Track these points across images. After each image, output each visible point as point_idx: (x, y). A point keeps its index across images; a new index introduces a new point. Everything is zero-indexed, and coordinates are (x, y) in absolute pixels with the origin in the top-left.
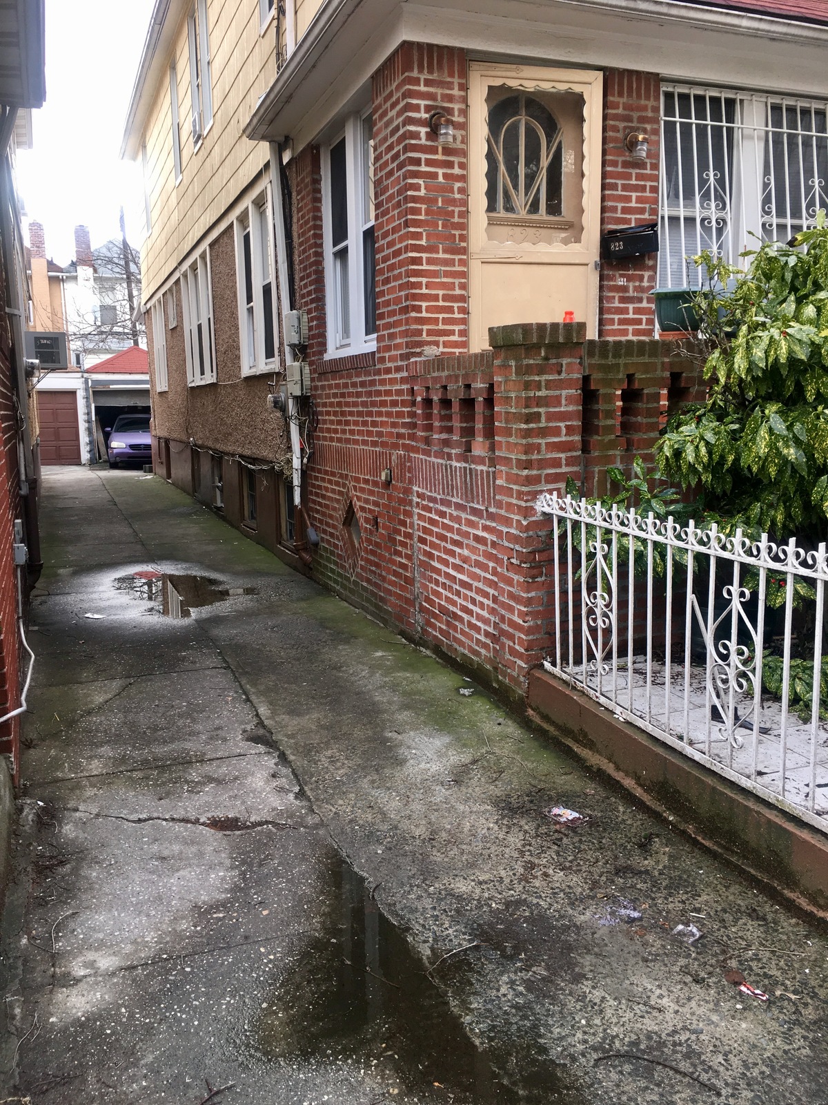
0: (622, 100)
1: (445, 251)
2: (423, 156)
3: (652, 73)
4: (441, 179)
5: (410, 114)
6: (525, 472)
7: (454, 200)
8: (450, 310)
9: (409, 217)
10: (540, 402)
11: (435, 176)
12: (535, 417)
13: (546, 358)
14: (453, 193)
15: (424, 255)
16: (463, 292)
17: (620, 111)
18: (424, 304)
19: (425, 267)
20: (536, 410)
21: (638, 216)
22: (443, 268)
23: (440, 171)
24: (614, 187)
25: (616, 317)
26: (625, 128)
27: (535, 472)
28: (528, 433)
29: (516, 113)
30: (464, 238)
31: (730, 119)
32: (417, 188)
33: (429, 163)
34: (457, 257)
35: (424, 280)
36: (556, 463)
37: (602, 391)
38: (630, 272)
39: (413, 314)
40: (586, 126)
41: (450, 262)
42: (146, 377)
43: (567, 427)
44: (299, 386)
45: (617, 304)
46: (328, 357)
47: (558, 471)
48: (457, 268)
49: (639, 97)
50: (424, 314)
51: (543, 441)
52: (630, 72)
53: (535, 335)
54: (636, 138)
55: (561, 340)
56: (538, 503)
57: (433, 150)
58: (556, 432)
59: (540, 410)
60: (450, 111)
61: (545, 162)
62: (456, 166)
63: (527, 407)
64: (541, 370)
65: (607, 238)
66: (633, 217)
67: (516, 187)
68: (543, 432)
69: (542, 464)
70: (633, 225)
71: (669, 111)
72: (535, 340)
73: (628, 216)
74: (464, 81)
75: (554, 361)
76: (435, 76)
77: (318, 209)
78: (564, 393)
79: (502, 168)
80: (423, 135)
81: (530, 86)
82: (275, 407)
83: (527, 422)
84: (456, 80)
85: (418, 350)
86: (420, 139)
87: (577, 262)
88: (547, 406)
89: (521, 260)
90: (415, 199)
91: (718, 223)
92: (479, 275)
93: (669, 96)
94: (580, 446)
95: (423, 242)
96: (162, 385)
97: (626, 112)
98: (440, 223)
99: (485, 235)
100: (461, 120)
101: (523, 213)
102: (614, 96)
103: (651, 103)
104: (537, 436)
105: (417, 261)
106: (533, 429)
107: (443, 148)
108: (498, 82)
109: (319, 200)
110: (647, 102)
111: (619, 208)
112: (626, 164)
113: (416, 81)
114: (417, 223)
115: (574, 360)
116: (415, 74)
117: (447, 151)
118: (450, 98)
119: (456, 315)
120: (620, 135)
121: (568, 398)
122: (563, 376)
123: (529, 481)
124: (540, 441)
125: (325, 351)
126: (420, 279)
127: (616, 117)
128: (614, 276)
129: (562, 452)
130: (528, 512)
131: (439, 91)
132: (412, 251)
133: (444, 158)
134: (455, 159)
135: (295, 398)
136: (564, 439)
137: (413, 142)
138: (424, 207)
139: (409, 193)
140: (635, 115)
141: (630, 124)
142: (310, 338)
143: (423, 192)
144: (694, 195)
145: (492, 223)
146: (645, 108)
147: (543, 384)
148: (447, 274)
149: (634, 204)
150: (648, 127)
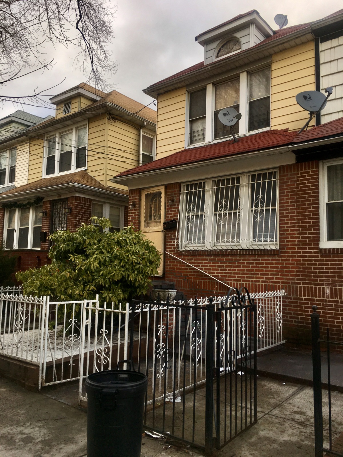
0: (170, 191)
2: (131, 212)
3: (177, 182)
4: (134, 216)
14: (136, 218)
17: (170, 193)
25: (169, 244)
29: (156, 197)
30: (138, 228)
38: (172, 232)
45: (169, 241)
52: (172, 183)
54: (174, 199)
62: (137, 213)
74: (138, 195)
76: (134, 195)
79: (153, 210)
81: (152, 192)
89: (149, 231)
91: (192, 217)
99: (144, 227)
100: (138, 203)
101: (156, 220)
108: (147, 193)
113: (131, 197)
120: (170, 199)
128: (168, 233)
131: (134, 198)
133: (134, 211)
141: (172, 196)
143: (130, 219)
149: (173, 215)
150: (176, 195)
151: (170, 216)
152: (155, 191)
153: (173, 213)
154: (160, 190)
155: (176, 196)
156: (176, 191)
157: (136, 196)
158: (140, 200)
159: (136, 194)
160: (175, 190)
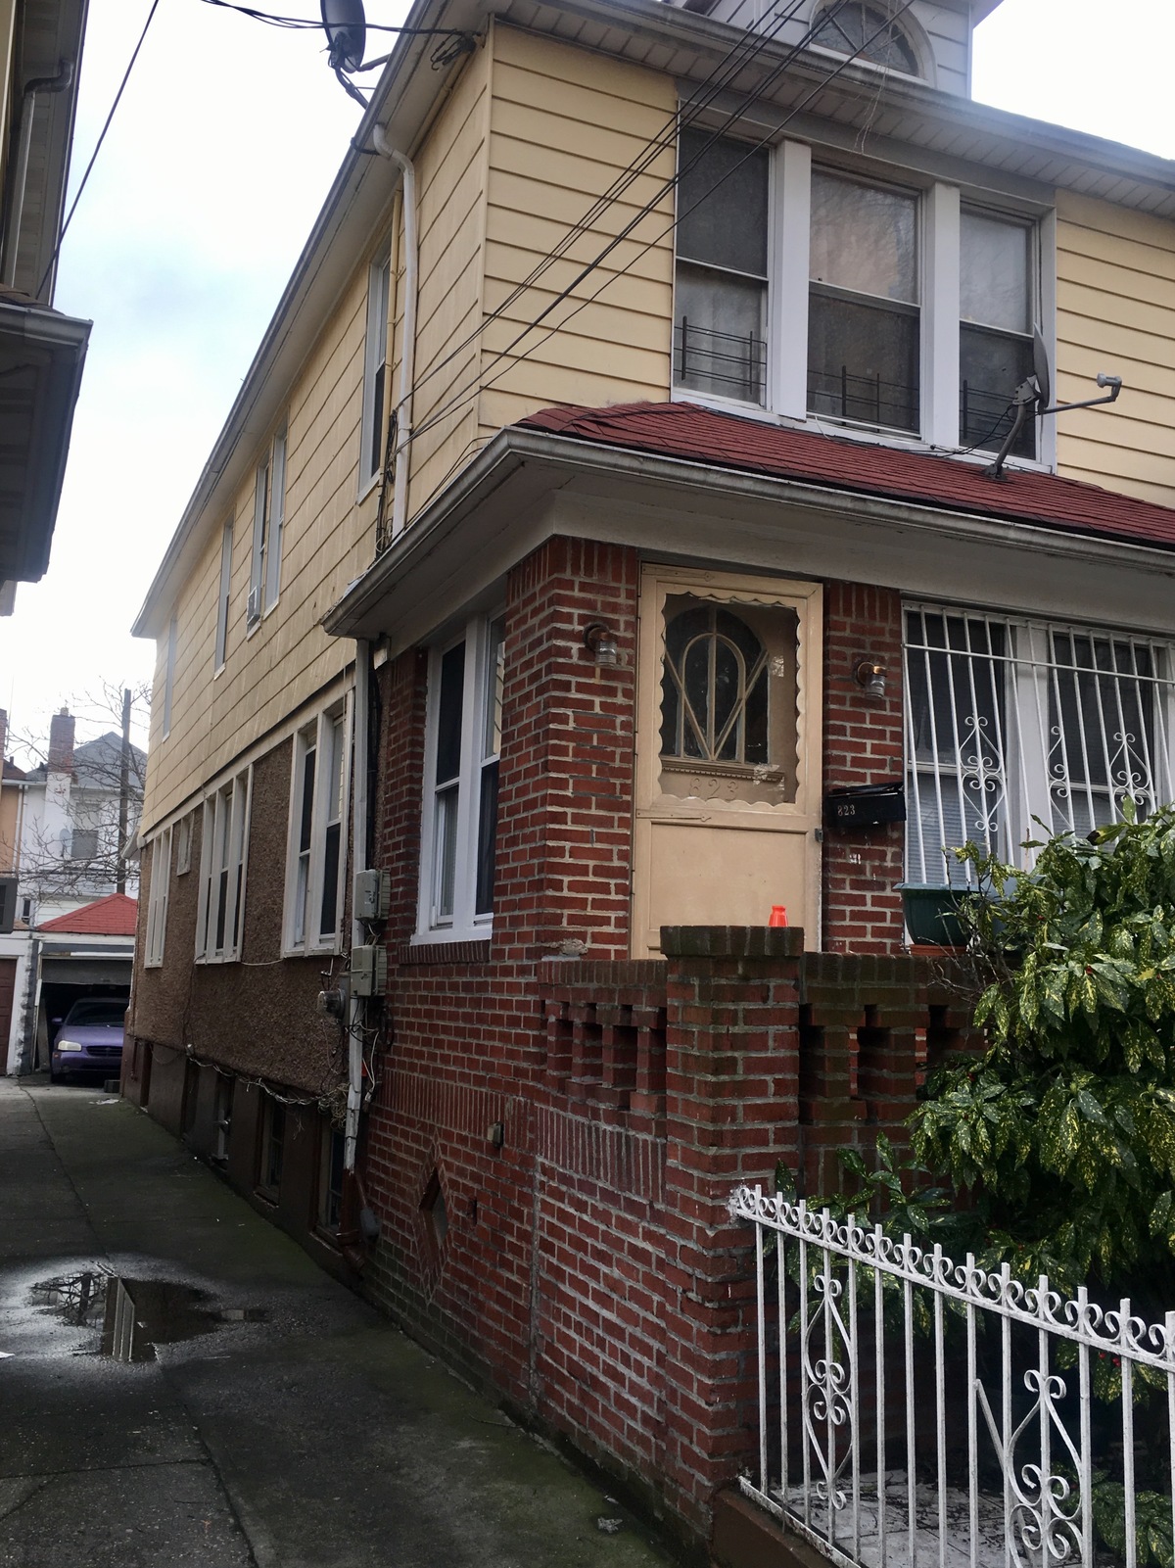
0: (848, 620)
1: (598, 807)
2: (574, 679)
3: (890, 589)
4: (597, 709)
5: (559, 625)
6: (713, 1151)
7: (616, 737)
8: (604, 888)
9: (550, 758)
10: (736, 1042)
11: (590, 705)
12: (729, 1065)
13: (746, 978)
14: (614, 728)
15: (569, 811)
16: (624, 864)
17: (847, 633)
18: (566, 879)
19: (569, 827)
20: (729, 1054)
21: (875, 771)
22: (595, 830)
23: (597, 700)
24: (842, 731)
25: (848, 909)
26: (854, 656)
27: (727, 1151)
28: (717, 1090)
29: (705, 628)
30: (628, 789)
31: (999, 649)
32: (564, 719)
33: (581, 687)
34: (616, 815)
35: (568, 845)
36: (760, 1138)
37: (828, 1029)
38: (867, 847)
39: (550, 893)
40: (800, 651)
41: (607, 822)
42: (131, 941)
43: (776, 1082)
44: (368, 982)
45: (848, 891)
46: (416, 940)
47: (763, 1150)
48: (616, 830)
49: (873, 617)
50: (566, 893)
51: (739, 1103)
52: (861, 586)
53: (728, 943)
54: (871, 669)
55: (767, 952)
56: (733, 1202)
57: (589, 672)
58: (760, 1089)
59: (736, 1054)
60: (614, 624)
61: (744, 693)
62: (620, 694)
63: (716, 1049)
64: (738, 995)
65: (832, 799)
66: (869, 772)
67: (703, 723)
68: (741, 1089)
69: (740, 1138)
70: (868, 783)
71: (915, 637)
72: (729, 951)
73: (862, 771)
74: (634, 587)
75: (756, 982)
76: (594, 579)
77: (420, 732)
78: (772, 1029)
79: (684, 697)
80: (575, 652)
81: (724, 597)
82: (329, 1010)
83: (715, 1073)
84: (623, 586)
85: (554, 945)
86: (571, 657)
87: (789, 829)
88: (746, 1048)
89: (708, 823)
90: (559, 734)
91: (989, 786)
92: (648, 840)
93: (913, 618)
94: (796, 1113)
95: (569, 793)
96: (153, 958)
97: (856, 636)
98: (594, 767)
99: (658, 787)
100: (629, 635)
101: (712, 758)
102: (837, 613)
103: (888, 626)
104: (731, 1094)
105: (560, 818)
106: (724, 1083)
107: (603, 671)
108: (680, 591)
109: (422, 720)
110: (884, 624)
111: (849, 759)
112: (856, 702)
113: (570, 585)
114: (560, 767)
115: (786, 982)
116: (567, 575)
117: (607, 673)
118: (614, 608)
119: (613, 897)
120: (848, 664)
121: (778, 1038)
122: (771, 1004)
123: (718, 1164)
124: (735, 1102)
125: (414, 931)
126: (561, 843)
127: (841, 641)
128: (844, 850)
129: (770, 1121)
130: (717, 1214)
131: (599, 598)
132: (551, 804)
133: (603, 683)
134: (619, 685)
135: (361, 999)
136: (771, 1100)
137: (561, 660)
138: (571, 745)
139: (551, 726)
140: (868, 639)
141: (862, 651)
142: (392, 910)
143: (571, 726)
144: (953, 746)
145: (667, 768)
146: (881, 632)
147: (741, 1015)
148: (601, 838)
149: (867, 755)
151: (849, 755)
153: (869, 743)
154: (788, 603)
157: (615, 592)
159: (616, 579)
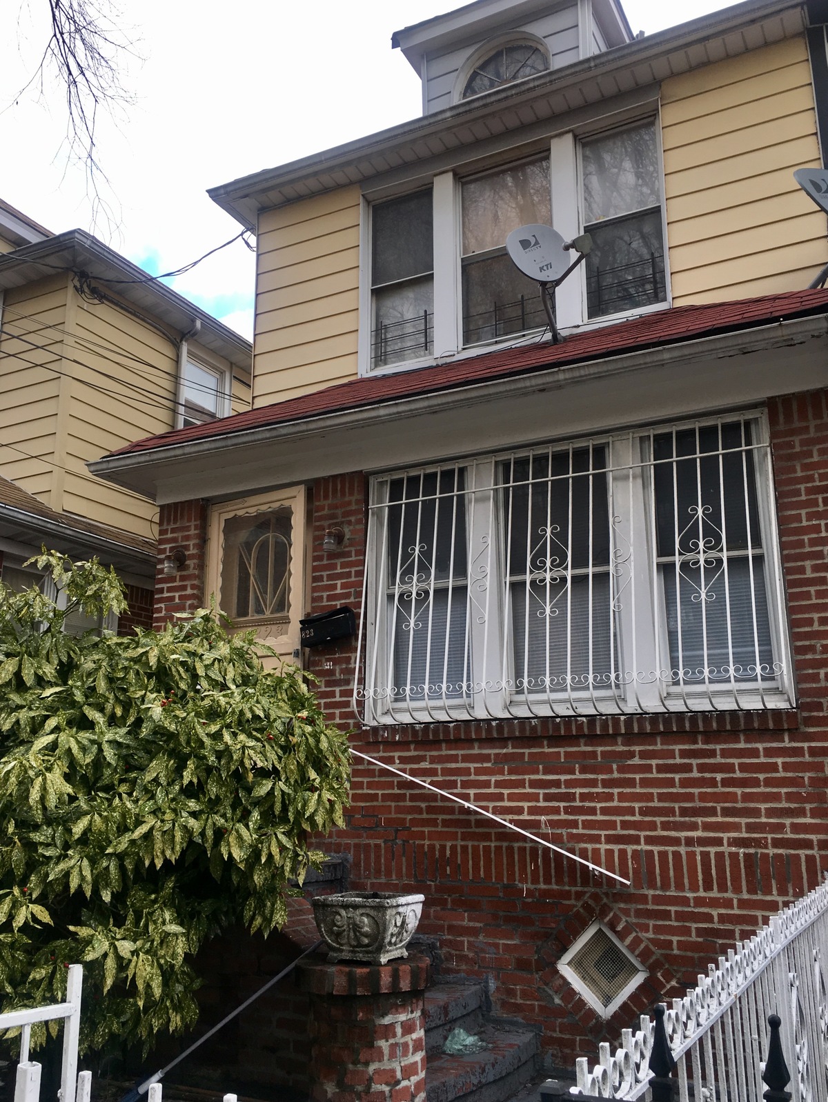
0: (327, 503)
2: (166, 586)
4: (177, 600)
11: (173, 598)
17: (326, 512)
21: (344, 601)
23: (177, 595)
24: (320, 579)
29: (267, 532)
32: (160, 610)
38: (337, 656)
45: (323, 688)
49: (343, 494)
57: (174, 579)
60: (187, 547)
61: (288, 566)
62: (189, 588)
66: (339, 603)
73: (334, 603)
76: (178, 524)
79: (252, 579)
81: (253, 512)
84: (193, 523)
86: (164, 573)
87: (283, 652)
91: (419, 595)
97: (332, 512)
101: (267, 613)
103: (356, 497)
107: (180, 576)
108: (231, 515)
110: (351, 498)
111: (325, 597)
112: (331, 557)
113: (166, 532)
116: (165, 526)
117: (183, 577)
118: (187, 538)
127: (320, 518)
128: (320, 661)
131: (180, 535)
133: (181, 584)
141: (335, 521)
149: (339, 591)
150: (353, 519)
151: (325, 594)
152: (264, 508)
153: (339, 582)
154: (286, 503)
155: (349, 523)
156: (349, 503)
157: (188, 528)
158: (203, 541)
159: (189, 520)
160: (347, 499)
